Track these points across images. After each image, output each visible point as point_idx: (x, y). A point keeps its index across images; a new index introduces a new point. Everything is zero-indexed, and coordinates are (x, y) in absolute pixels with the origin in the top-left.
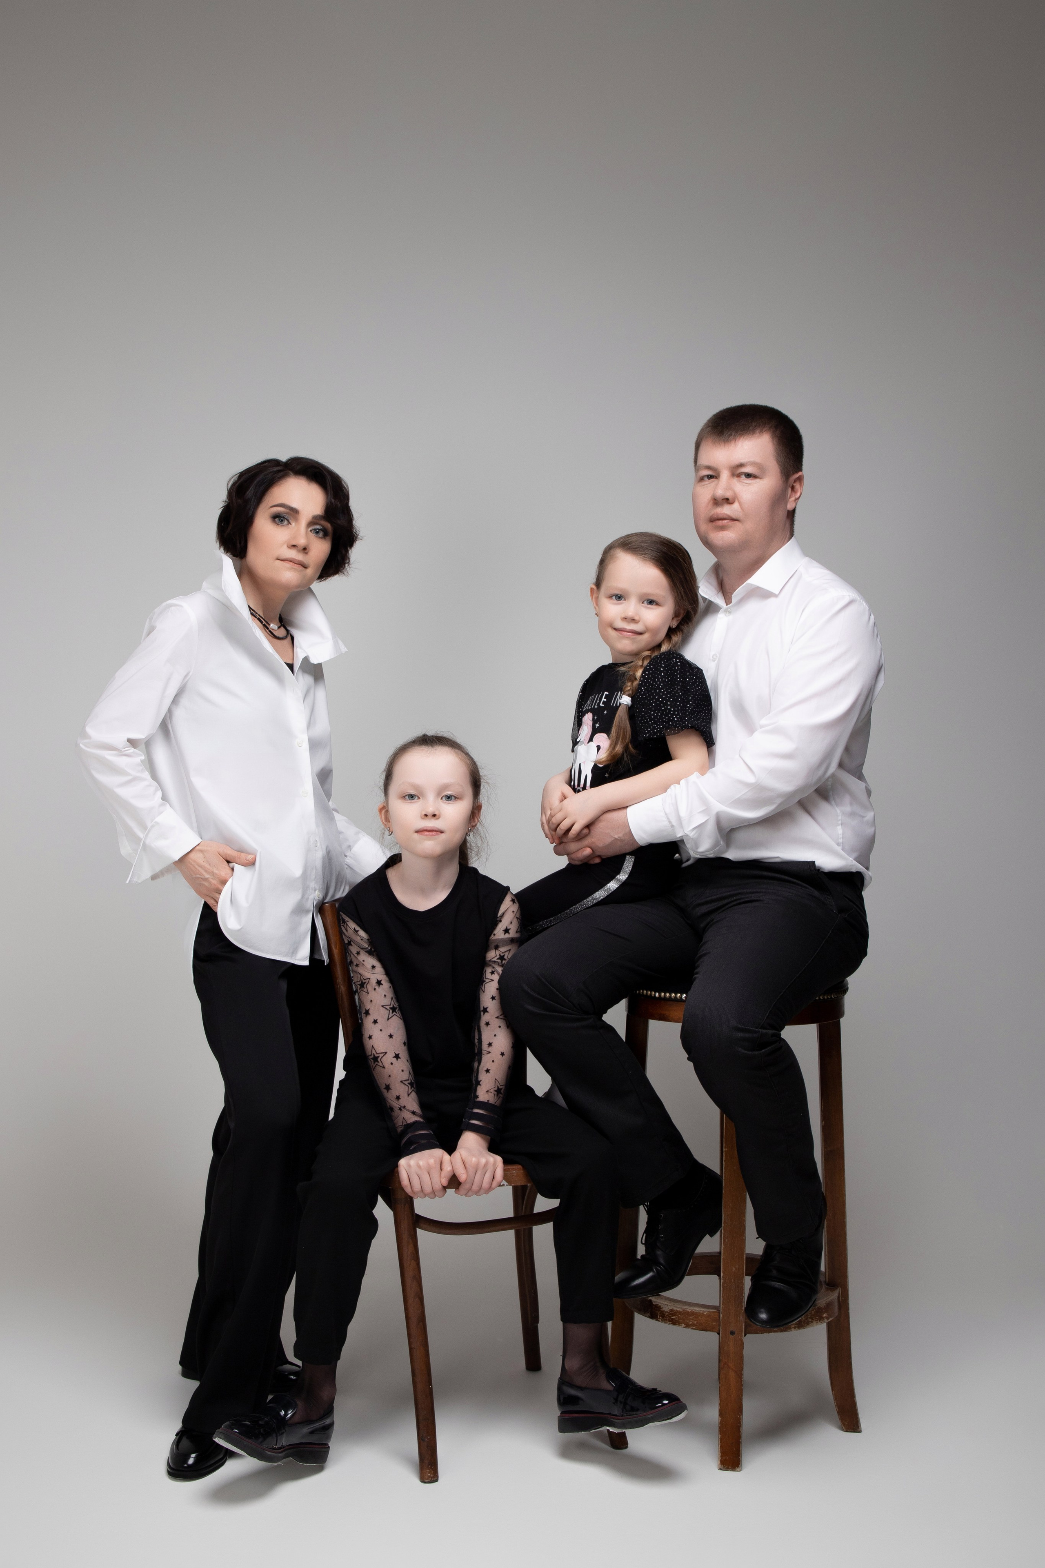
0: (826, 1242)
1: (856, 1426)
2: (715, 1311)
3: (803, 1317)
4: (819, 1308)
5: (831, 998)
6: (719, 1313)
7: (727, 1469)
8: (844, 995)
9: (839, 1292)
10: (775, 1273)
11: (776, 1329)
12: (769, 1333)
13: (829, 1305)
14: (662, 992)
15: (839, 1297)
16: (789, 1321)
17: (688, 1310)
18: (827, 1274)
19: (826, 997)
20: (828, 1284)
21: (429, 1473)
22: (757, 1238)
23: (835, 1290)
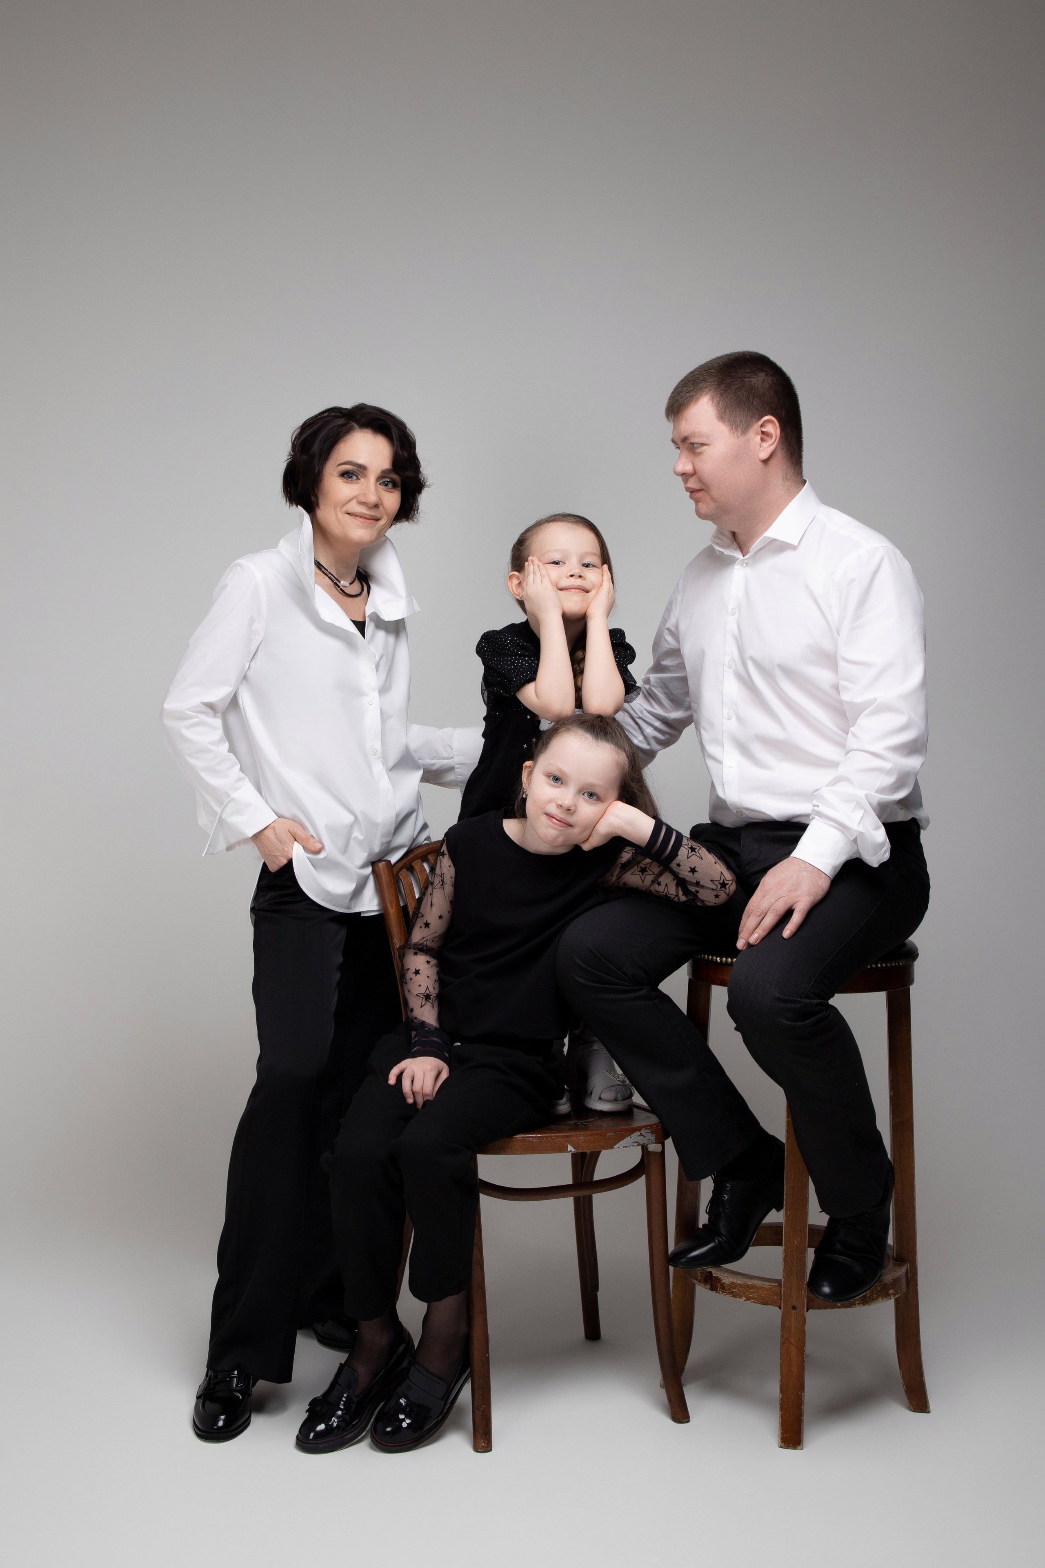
0: (894, 1215)
1: (924, 1406)
2: (776, 1284)
3: (868, 1292)
4: (885, 1285)
5: (899, 965)
6: (781, 1287)
7: (788, 1447)
8: (914, 962)
9: (907, 1268)
10: (839, 1246)
11: (839, 1304)
12: (832, 1308)
13: (896, 1281)
14: (724, 957)
15: (907, 1273)
16: (853, 1295)
17: (749, 1283)
18: (895, 1248)
19: (893, 965)
20: (896, 1260)
21: (483, 1442)
22: (820, 1212)
23: (903, 1266)
